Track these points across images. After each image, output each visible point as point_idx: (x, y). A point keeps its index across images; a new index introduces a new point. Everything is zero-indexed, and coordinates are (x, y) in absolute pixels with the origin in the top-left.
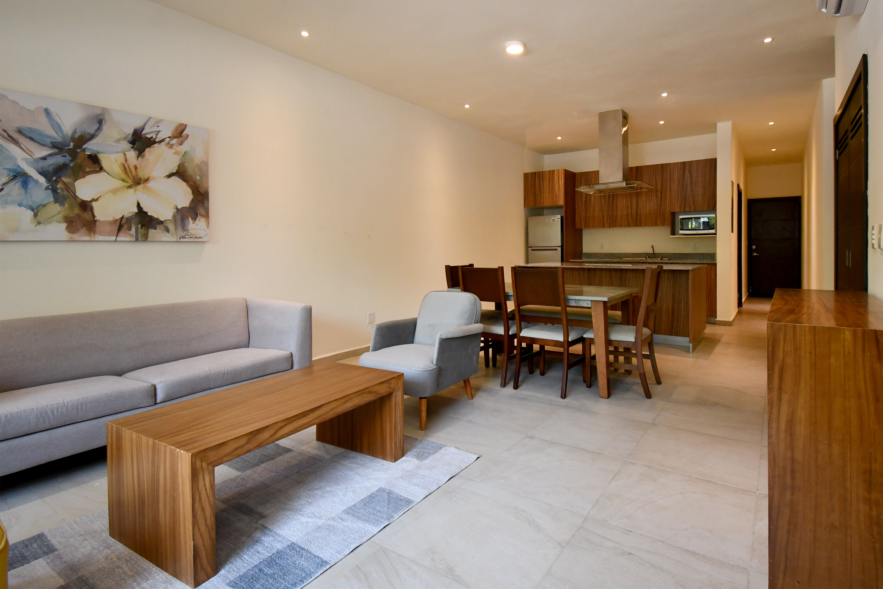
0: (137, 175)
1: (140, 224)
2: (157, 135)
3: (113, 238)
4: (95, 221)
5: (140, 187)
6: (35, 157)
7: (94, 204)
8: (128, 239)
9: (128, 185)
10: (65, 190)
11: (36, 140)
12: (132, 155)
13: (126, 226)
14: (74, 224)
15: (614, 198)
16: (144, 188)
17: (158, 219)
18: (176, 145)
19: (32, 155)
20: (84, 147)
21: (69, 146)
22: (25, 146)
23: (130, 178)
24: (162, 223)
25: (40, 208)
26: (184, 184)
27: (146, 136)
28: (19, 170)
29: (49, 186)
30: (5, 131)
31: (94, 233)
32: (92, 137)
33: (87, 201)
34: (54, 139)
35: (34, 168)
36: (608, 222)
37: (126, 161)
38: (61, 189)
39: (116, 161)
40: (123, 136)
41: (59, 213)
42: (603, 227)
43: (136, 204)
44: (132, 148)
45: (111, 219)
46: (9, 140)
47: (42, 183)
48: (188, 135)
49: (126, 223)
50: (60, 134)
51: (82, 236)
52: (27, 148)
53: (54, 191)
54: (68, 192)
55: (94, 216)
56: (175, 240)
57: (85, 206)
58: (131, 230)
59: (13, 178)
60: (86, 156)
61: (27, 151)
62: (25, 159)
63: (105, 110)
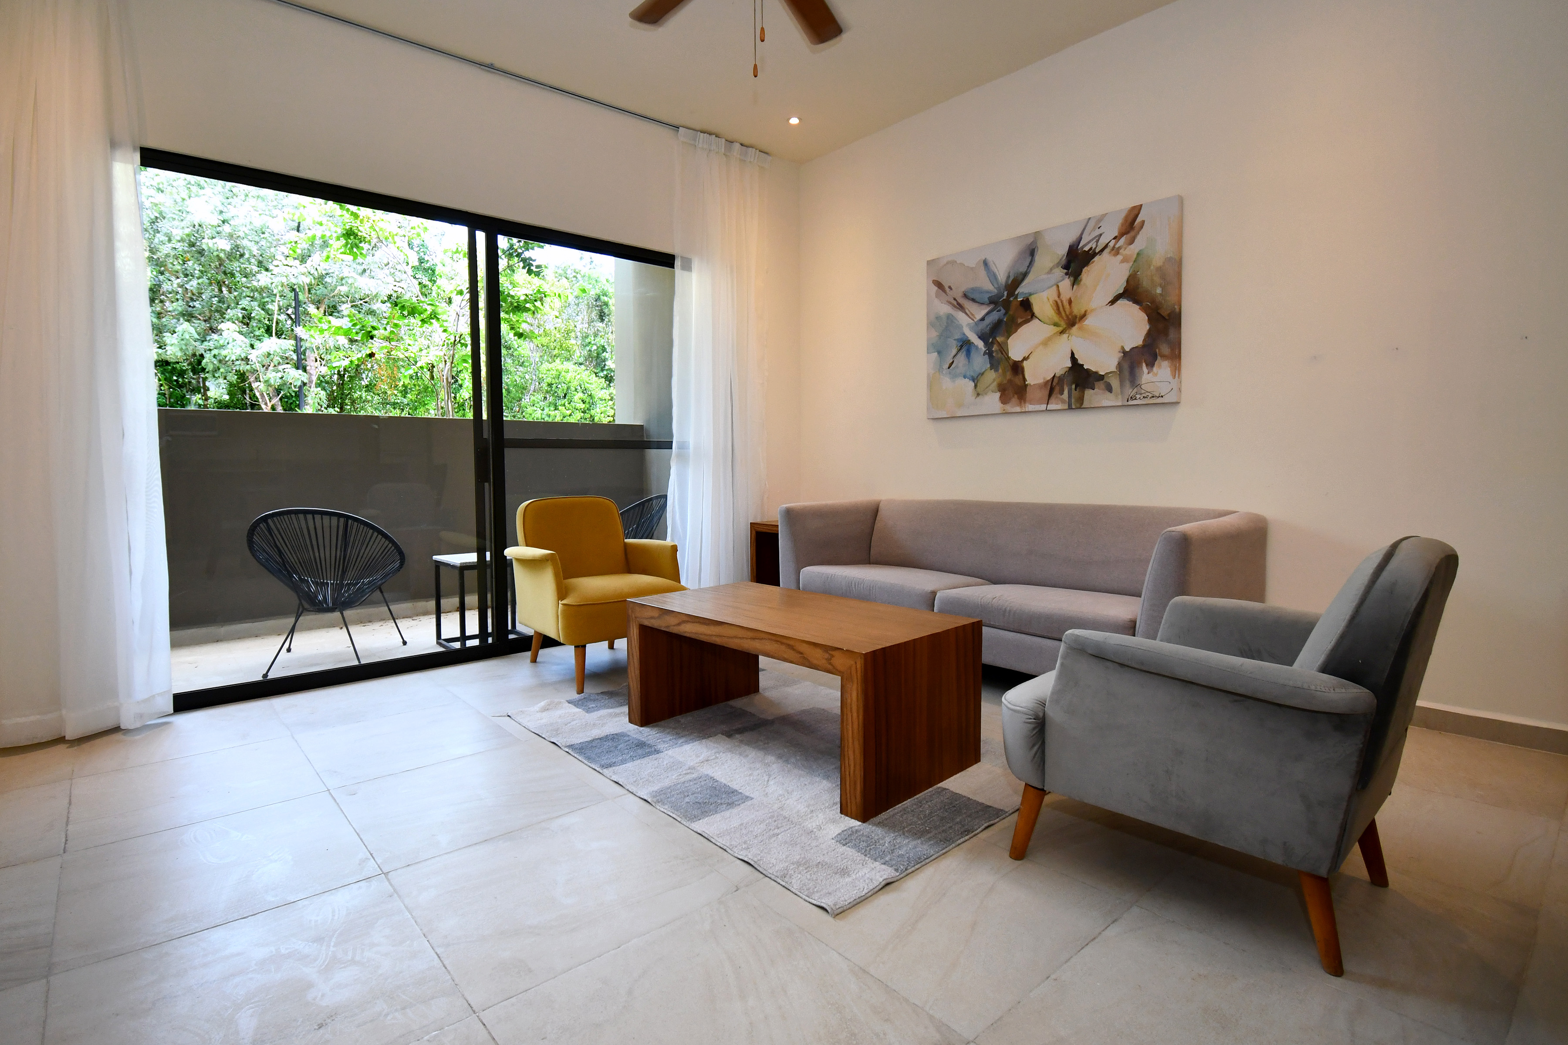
0: (1071, 313)
1: (1074, 383)
2: (1097, 241)
3: (1043, 407)
4: (1026, 386)
5: (1075, 329)
6: (976, 320)
7: (1025, 364)
8: (1060, 406)
9: (1060, 329)
10: (999, 352)
11: (977, 300)
12: (1066, 283)
13: (1057, 389)
14: (1006, 392)
16: (1080, 328)
17: (1096, 373)
18: (1126, 246)
19: (974, 318)
20: (1016, 293)
21: (1004, 296)
22: (969, 311)
23: (1064, 320)
24: (1101, 378)
25: (979, 378)
26: (1136, 307)
27: (1084, 249)
28: (964, 339)
29: (987, 350)
30: (955, 299)
31: (1025, 402)
32: (1025, 275)
33: (1019, 361)
34: (991, 292)
35: (975, 333)
37: (1059, 295)
38: (996, 351)
39: (1049, 299)
40: (1056, 261)
41: (994, 380)
43: (1070, 356)
44: (1066, 274)
45: (1041, 381)
46: (958, 309)
47: (981, 348)
48: (1144, 221)
49: (1057, 383)
50: (996, 286)
51: (1014, 407)
52: (971, 313)
53: (991, 355)
54: (1002, 354)
55: (1024, 380)
56: (1120, 404)
57: (1017, 368)
58: (1063, 394)
59: (960, 349)
60: (1019, 303)
61: (970, 316)
62: (968, 325)
63: (1037, 235)
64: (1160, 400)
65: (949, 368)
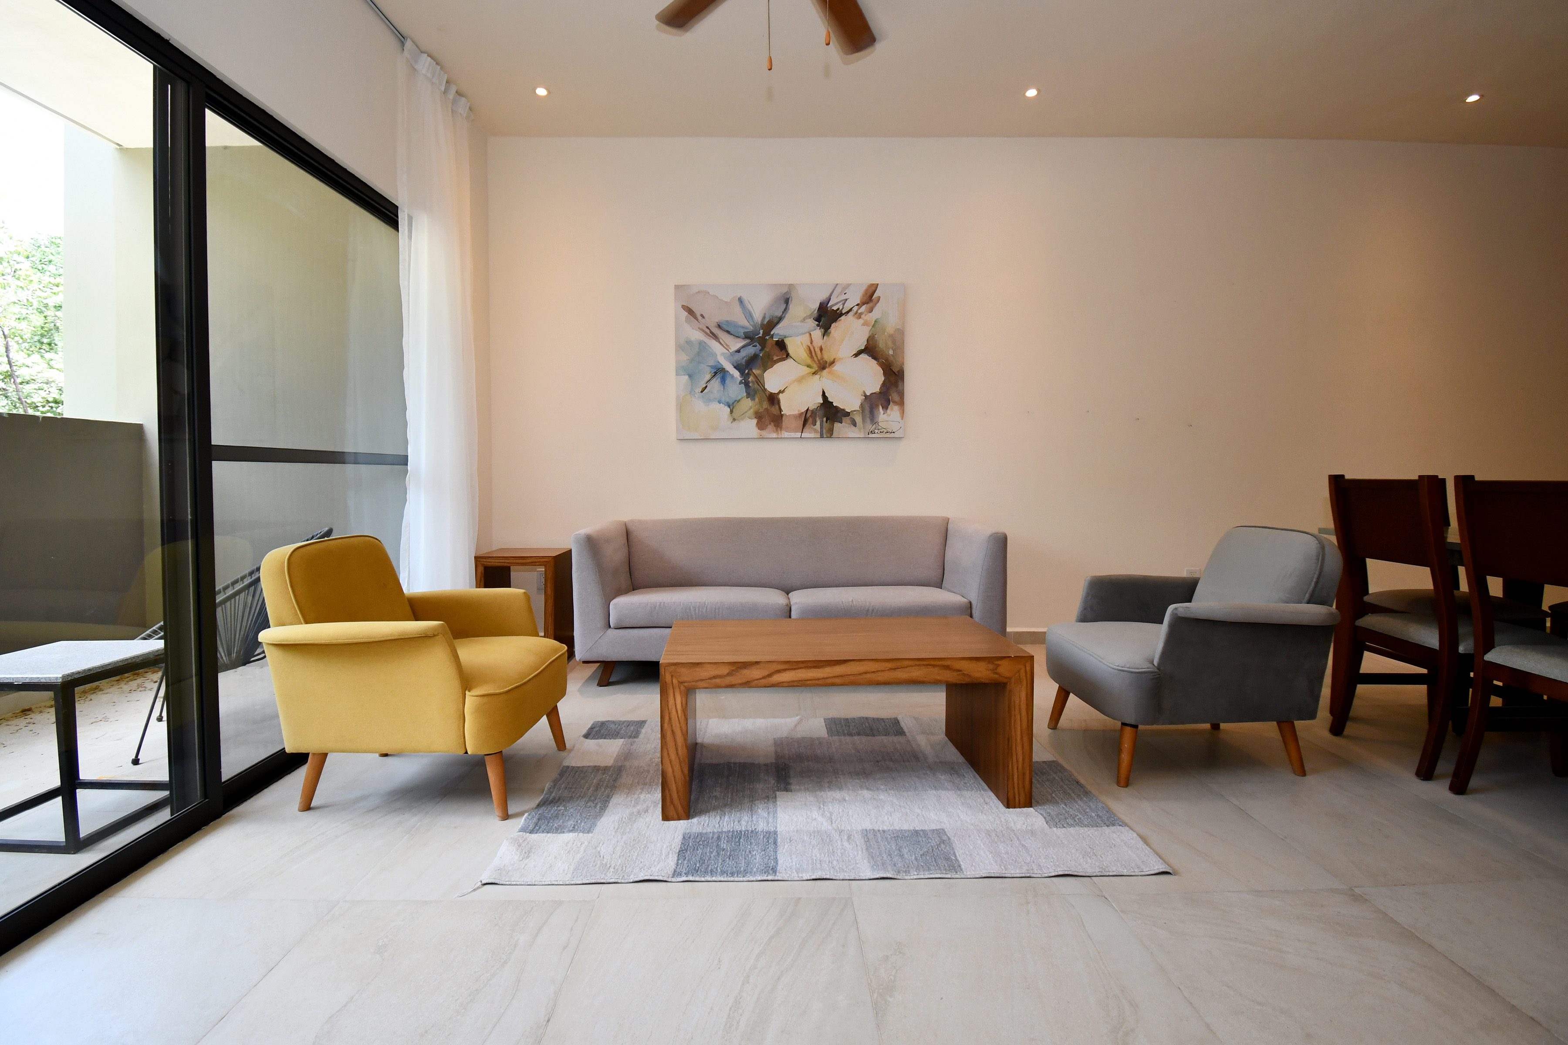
0: (822, 358)
1: (825, 417)
2: (844, 304)
3: (799, 435)
4: (782, 416)
5: (825, 372)
6: (731, 351)
7: (781, 396)
8: (812, 435)
9: (813, 370)
10: (756, 383)
11: (732, 332)
12: (818, 333)
13: (810, 420)
14: (763, 420)
16: (829, 373)
17: (844, 410)
18: (866, 313)
19: (728, 349)
20: (772, 333)
21: (759, 334)
22: (723, 341)
23: (816, 363)
24: (847, 414)
25: (735, 404)
26: (874, 362)
27: (833, 308)
28: (719, 366)
29: (743, 380)
30: (707, 328)
31: (781, 429)
32: (780, 319)
33: (775, 393)
34: (747, 328)
35: (730, 363)
37: (811, 342)
38: (752, 382)
39: (802, 344)
40: (809, 313)
41: (751, 408)
43: (822, 393)
44: (818, 325)
45: (796, 412)
46: (711, 337)
47: (737, 378)
48: (880, 297)
49: (811, 416)
50: (752, 323)
51: (770, 433)
52: (724, 342)
53: (747, 385)
54: (758, 385)
55: (780, 410)
56: (862, 436)
57: (773, 399)
58: (815, 425)
59: (714, 376)
60: (774, 343)
61: (726, 347)
62: (723, 354)
63: (791, 287)
64: (892, 435)
65: (702, 392)
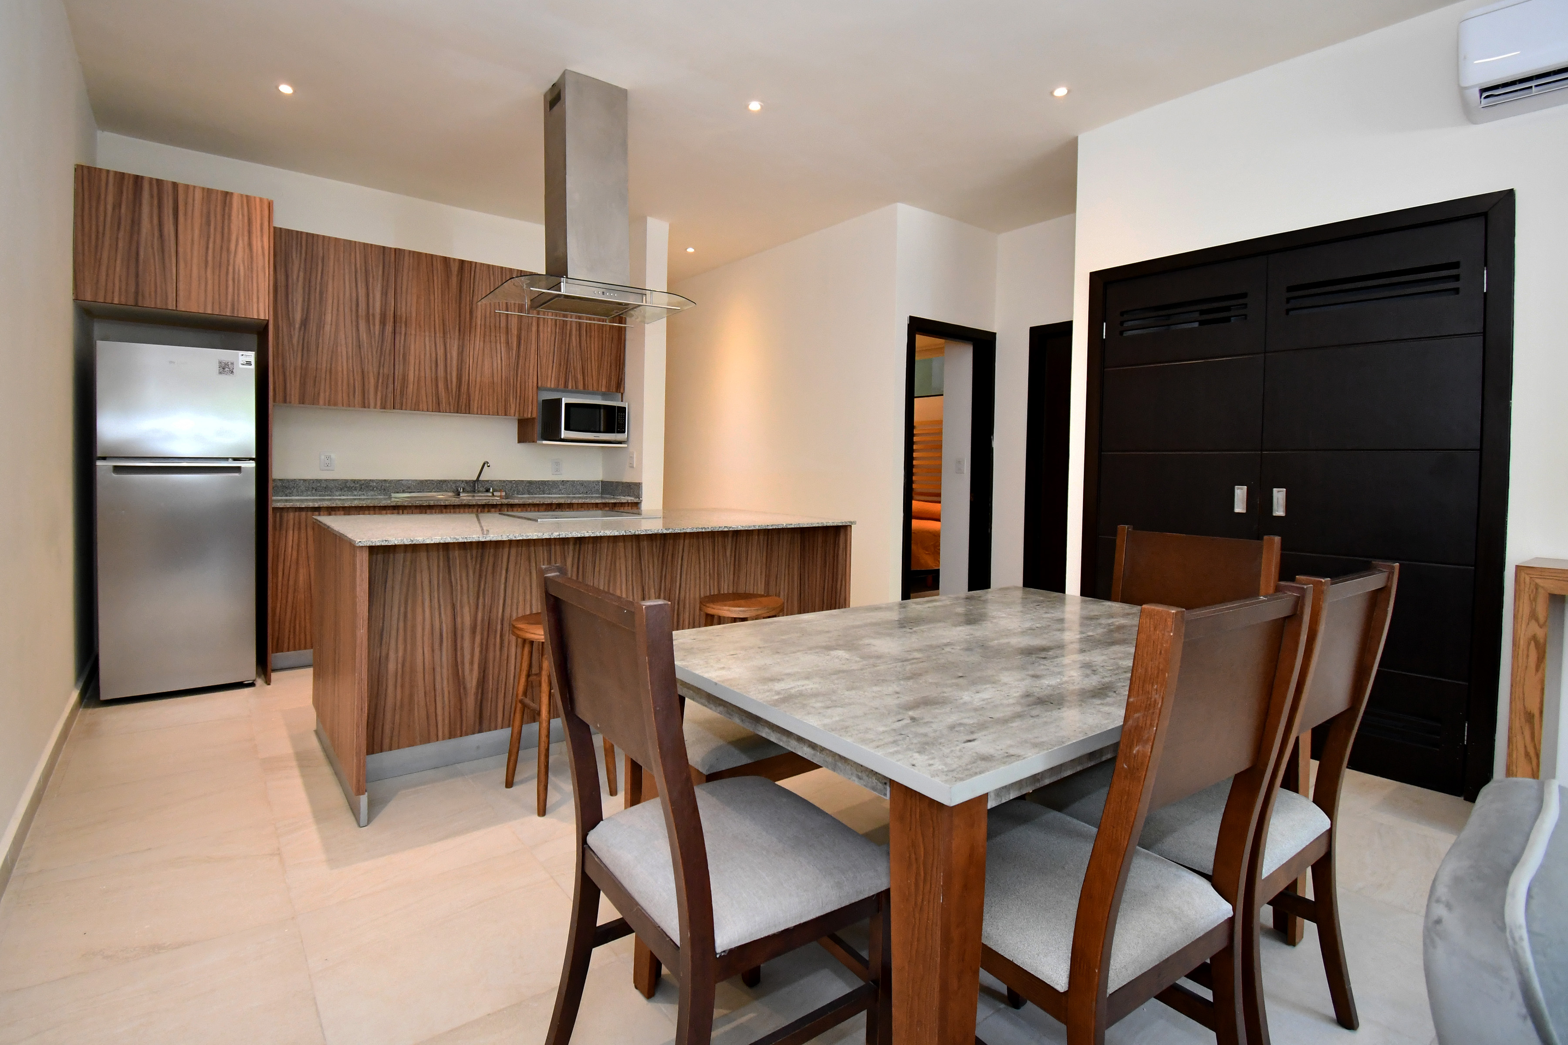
15: (398, 329)
36: (379, 394)
42: (364, 405)
